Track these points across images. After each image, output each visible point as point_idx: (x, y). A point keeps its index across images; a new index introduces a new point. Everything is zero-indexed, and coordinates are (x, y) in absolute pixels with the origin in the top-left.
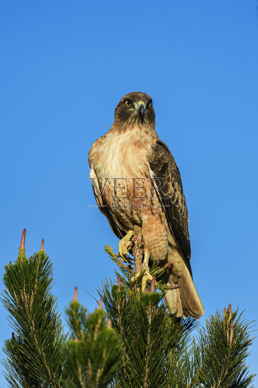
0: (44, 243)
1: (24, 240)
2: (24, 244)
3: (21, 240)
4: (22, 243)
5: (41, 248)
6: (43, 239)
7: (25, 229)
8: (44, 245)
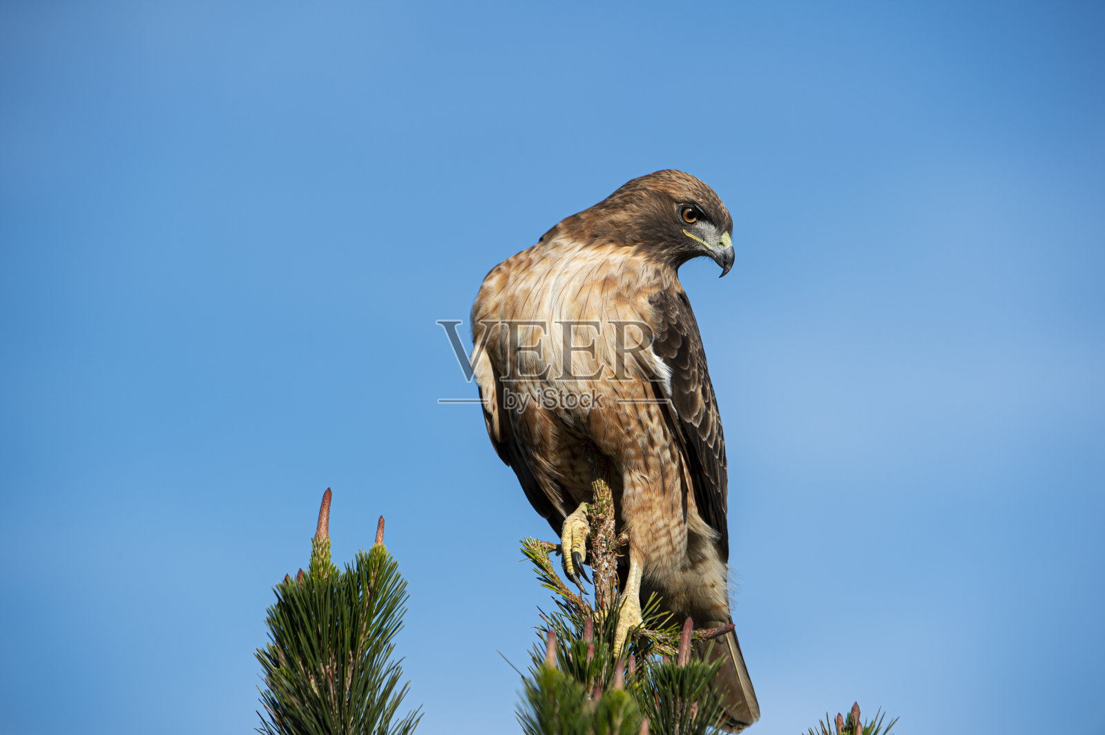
0: (383, 528)
1: (328, 520)
2: (327, 528)
3: (320, 519)
4: (323, 526)
5: (376, 541)
6: (381, 517)
7: (329, 489)
8: (383, 532)
